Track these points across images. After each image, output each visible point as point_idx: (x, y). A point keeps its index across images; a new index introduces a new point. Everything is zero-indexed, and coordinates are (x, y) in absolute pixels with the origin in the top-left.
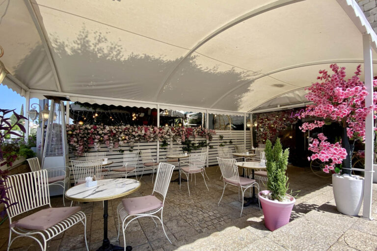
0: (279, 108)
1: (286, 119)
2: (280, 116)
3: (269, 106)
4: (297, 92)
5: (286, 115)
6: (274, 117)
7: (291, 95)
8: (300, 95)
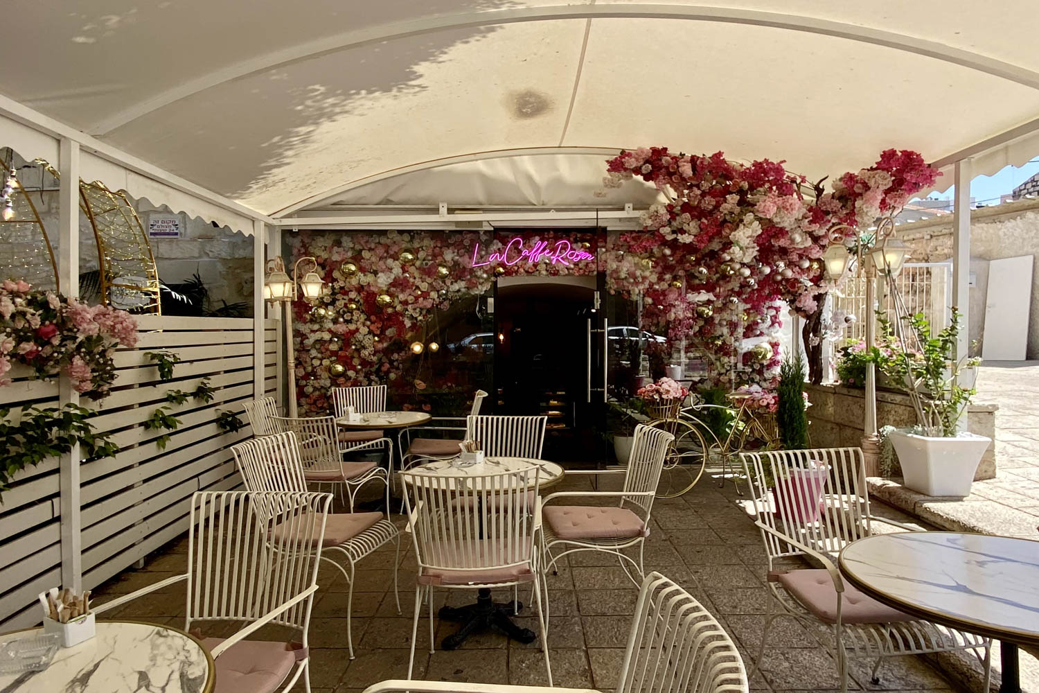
0: (441, 219)
1: (450, 269)
2: (421, 255)
3: (387, 205)
4: (527, 164)
5: (449, 255)
6: (395, 257)
7: (501, 170)
8: (537, 178)
